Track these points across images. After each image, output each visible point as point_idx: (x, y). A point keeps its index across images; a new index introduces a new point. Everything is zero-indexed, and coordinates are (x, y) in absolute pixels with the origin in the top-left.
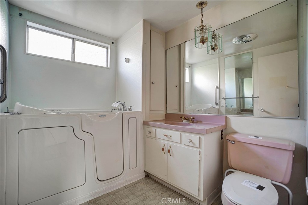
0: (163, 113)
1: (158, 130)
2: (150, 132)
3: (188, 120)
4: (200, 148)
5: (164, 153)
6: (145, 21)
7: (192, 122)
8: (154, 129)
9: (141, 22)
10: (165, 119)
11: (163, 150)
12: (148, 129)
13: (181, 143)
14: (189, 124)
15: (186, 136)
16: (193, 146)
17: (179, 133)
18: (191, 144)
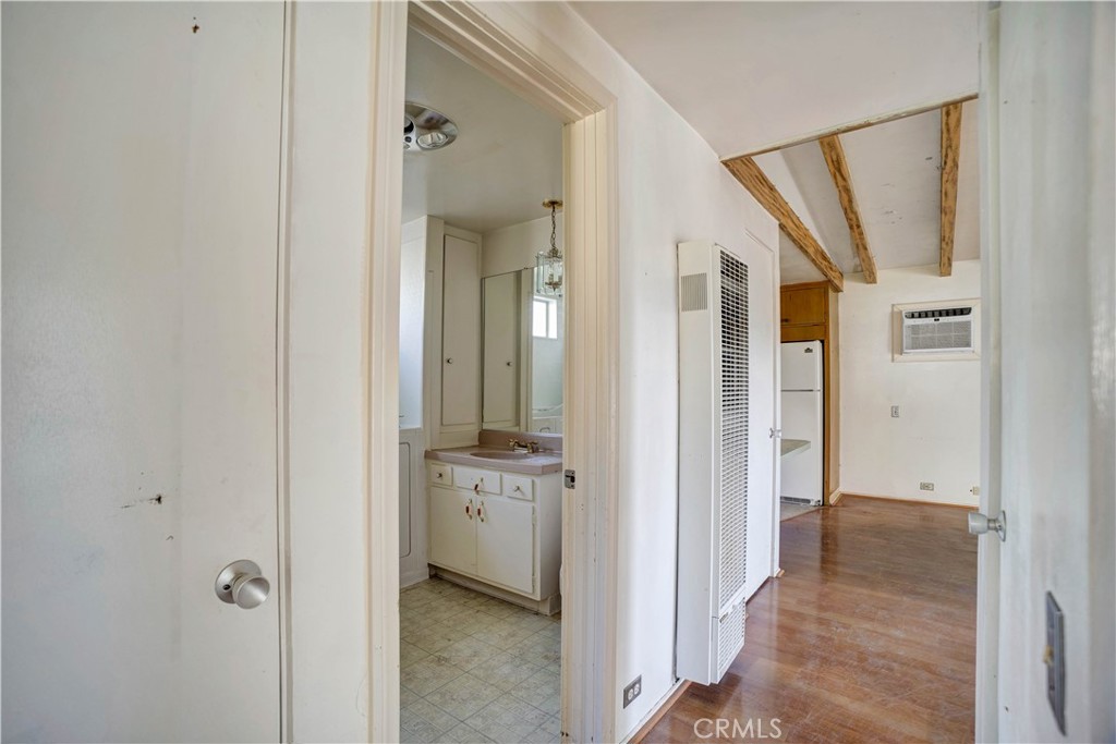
0: (474, 430)
1: (458, 469)
2: (441, 475)
3: (526, 447)
4: (533, 500)
5: (471, 517)
6: (431, 218)
7: (533, 452)
8: (448, 468)
9: (423, 220)
10: (477, 443)
11: (468, 511)
12: (436, 468)
13: (501, 494)
14: (525, 456)
15: (511, 480)
16: (521, 497)
17: (498, 474)
18: (518, 494)
